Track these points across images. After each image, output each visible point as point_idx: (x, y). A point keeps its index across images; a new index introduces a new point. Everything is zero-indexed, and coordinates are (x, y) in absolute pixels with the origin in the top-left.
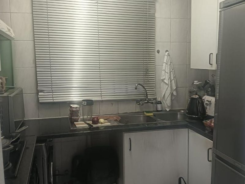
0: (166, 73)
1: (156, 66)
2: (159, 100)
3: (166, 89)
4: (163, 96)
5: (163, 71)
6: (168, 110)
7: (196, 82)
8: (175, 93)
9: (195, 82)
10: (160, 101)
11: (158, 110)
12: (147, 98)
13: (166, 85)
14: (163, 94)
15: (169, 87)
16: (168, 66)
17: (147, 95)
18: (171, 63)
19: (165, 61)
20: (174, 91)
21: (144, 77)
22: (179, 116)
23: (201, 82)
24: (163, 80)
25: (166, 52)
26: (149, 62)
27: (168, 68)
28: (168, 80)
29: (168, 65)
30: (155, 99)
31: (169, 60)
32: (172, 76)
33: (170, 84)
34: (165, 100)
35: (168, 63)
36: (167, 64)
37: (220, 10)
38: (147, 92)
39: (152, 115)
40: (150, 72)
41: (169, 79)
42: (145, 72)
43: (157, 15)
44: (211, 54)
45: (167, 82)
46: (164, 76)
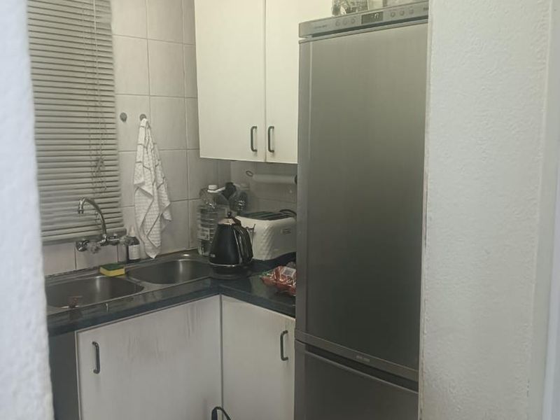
0: (146, 170)
1: (120, 153)
2: (133, 234)
3: (147, 208)
4: (140, 223)
5: (137, 165)
6: (153, 257)
7: (212, 189)
8: (167, 216)
9: (211, 187)
10: (135, 238)
11: (131, 259)
12: (106, 233)
13: (147, 198)
14: (142, 219)
15: (156, 201)
16: (150, 153)
17: (104, 224)
18: (154, 144)
19: (141, 140)
20: (165, 210)
21: (94, 180)
22: (181, 267)
23: (224, 188)
24: (138, 187)
25: (141, 119)
26: (103, 142)
27: (151, 157)
28: (151, 186)
29: (149, 150)
30: (124, 232)
31: (151, 139)
32: (160, 175)
33: (156, 194)
34: (147, 233)
35: (149, 146)
36: (147, 149)
37: (301, 39)
38: (105, 216)
39: (124, 273)
40: (107, 168)
41: (155, 184)
42: (93, 169)
43: (116, 28)
44: (253, 127)
45: (150, 191)
46: (141, 176)
